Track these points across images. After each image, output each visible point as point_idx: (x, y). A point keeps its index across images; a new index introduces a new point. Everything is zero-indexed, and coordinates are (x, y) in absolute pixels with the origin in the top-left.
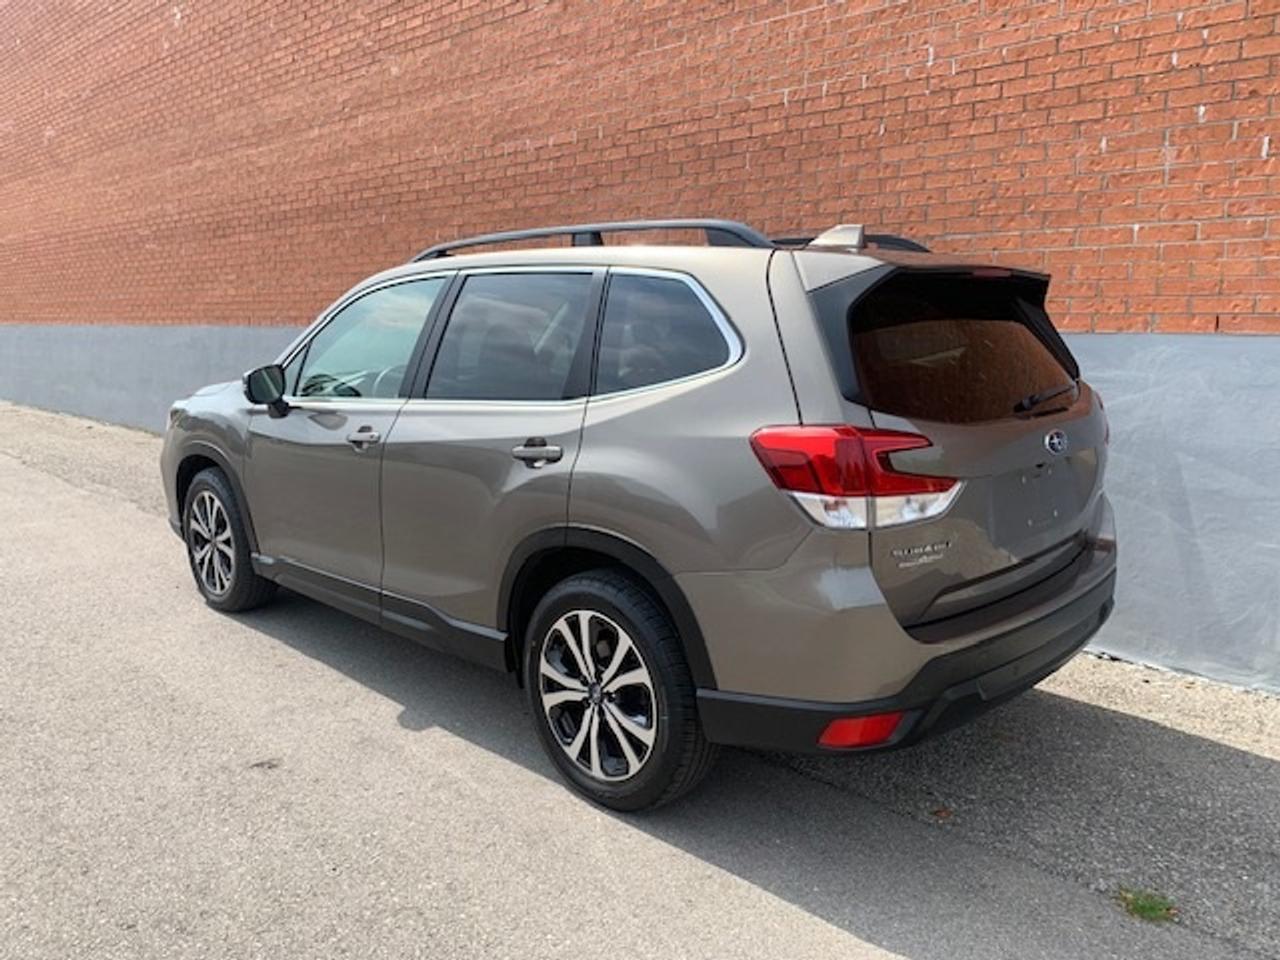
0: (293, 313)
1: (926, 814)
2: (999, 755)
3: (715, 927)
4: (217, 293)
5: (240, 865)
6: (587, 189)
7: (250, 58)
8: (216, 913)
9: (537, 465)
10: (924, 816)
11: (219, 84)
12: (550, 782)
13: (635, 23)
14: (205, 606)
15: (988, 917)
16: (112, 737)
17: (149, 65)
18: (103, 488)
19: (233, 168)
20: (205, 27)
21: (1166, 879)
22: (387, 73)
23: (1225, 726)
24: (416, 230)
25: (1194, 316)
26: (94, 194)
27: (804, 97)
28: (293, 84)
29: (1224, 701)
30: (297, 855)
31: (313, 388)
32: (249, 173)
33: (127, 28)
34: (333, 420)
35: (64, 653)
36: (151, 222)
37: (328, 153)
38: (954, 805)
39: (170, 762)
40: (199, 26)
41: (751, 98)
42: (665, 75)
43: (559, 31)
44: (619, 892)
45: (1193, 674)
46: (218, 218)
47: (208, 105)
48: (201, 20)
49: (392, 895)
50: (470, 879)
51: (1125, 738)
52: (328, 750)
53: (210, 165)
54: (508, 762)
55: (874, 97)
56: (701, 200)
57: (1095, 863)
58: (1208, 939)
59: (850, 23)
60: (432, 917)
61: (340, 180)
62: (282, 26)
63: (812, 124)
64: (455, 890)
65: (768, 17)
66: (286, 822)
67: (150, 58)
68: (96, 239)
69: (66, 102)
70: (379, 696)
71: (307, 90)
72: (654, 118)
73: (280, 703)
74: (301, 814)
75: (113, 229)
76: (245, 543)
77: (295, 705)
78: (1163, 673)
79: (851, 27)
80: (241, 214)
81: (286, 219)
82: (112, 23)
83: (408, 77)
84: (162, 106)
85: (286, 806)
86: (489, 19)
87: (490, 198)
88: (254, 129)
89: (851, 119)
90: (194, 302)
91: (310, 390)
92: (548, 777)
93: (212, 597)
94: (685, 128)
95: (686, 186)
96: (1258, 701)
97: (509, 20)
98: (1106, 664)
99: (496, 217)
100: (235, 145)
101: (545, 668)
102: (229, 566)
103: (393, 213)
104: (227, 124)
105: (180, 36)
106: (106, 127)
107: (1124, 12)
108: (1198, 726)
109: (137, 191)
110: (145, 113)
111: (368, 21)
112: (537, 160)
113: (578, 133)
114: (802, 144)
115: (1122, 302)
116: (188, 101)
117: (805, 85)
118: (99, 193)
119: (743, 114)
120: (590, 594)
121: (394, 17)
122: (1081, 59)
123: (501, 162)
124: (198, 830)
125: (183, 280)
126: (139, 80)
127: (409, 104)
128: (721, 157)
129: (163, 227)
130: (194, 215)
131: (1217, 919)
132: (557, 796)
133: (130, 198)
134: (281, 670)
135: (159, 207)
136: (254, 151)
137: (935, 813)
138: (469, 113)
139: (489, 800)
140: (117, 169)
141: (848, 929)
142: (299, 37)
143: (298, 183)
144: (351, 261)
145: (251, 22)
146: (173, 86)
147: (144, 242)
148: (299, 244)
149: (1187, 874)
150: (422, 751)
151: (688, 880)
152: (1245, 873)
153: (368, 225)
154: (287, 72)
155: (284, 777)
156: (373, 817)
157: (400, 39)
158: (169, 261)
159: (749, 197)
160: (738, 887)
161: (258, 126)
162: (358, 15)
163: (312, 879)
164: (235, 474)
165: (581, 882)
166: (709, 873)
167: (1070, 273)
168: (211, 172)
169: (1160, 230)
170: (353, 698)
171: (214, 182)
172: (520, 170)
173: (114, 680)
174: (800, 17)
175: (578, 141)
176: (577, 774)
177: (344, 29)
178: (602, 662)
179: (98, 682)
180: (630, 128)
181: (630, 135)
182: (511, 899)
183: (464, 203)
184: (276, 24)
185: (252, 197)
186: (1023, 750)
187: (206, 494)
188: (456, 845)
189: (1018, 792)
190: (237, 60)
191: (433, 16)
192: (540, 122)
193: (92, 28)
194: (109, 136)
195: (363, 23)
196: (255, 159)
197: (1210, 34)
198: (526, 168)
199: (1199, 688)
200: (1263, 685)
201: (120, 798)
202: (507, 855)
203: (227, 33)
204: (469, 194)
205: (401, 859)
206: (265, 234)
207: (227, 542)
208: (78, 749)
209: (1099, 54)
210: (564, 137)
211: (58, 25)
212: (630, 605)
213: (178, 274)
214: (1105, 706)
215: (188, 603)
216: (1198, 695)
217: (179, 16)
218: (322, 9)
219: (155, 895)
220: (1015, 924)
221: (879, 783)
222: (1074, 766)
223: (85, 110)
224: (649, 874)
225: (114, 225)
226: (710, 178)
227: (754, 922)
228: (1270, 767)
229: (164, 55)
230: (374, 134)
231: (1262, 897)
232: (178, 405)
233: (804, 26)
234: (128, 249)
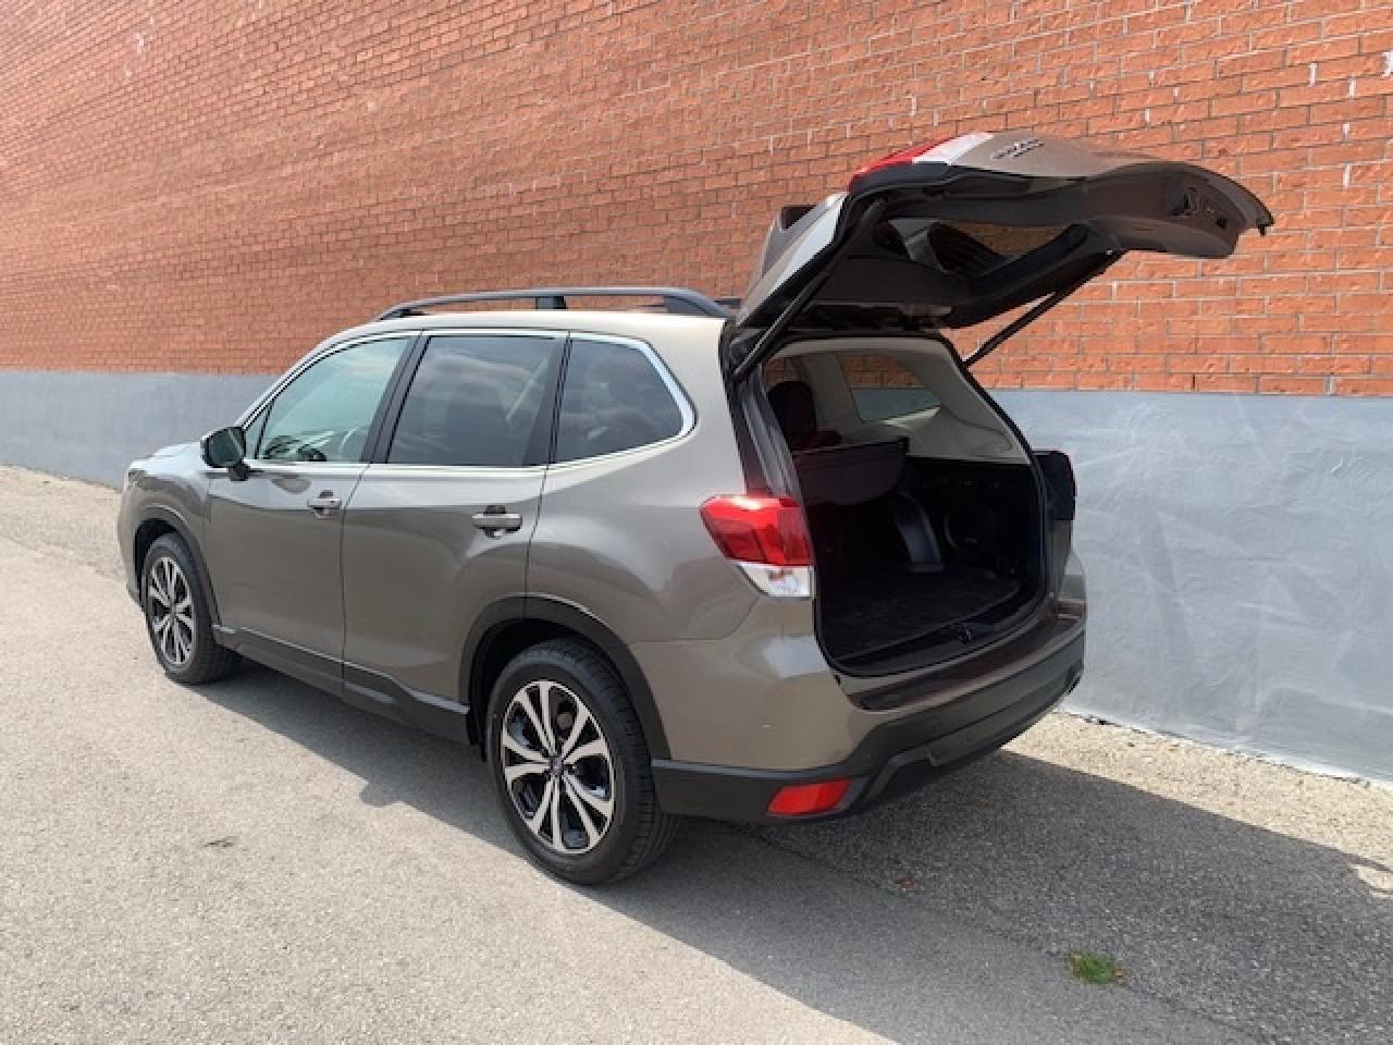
0: (266, 362)
1: (890, 882)
2: (972, 821)
3: (664, 997)
4: (186, 338)
5: (189, 945)
6: (572, 235)
7: (218, 88)
8: (162, 994)
9: (497, 534)
10: (889, 884)
11: (185, 116)
12: (512, 856)
13: (620, 65)
14: (165, 678)
15: (937, 982)
16: (61, 818)
17: (110, 93)
18: (59, 550)
19: (200, 207)
20: (169, 56)
21: (1117, 942)
22: (363, 108)
23: (1201, 789)
24: (394, 276)
25: (1171, 375)
26: (50, 230)
27: (788, 145)
28: (264, 118)
29: (1204, 763)
30: (247, 935)
31: (275, 451)
32: (218, 211)
33: (86, 54)
34: (296, 484)
35: (12, 730)
36: (112, 263)
37: (301, 193)
38: (919, 872)
39: (120, 843)
40: (163, 55)
41: (736, 145)
42: (650, 118)
43: (541, 70)
44: (573, 965)
45: (1179, 736)
46: (183, 259)
47: (173, 138)
48: (165, 48)
49: (343, 972)
50: (422, 955)
51: (1100, 803)
52: (287, 827)
53: (177, 201)
54: (471, 837)
55: (858, 146)
56: (688, 249)
57: (1051, 928)
58: (1149, 997)
59: (833, 72)
60: (381, 992)
61: (315, 220)
62: (252, 57)
63: (797, 174)
64: (408, 965)
65: (752, 63)
66: (239, 901)
67: (111, 86)
68: (53, 278)
69: (19, 131)
70: (343, 771)
71: (279, 124)
72: (640, 163)
73: (239, 779)
74: (254, 892)
75: (71, 269)
76: (205, 612)
77: (255, 781)
78: (1149, 736)
79: (834, 76)
80: (210, 256)
81: (257, 262)
82: (69, 48)
83: (385, 112)
84: (124, 138)
85: (239, 885)
86: (468, 56)
87: (472, 242)
88: (223, 164)
89: (836, 169)
90: (159, 349)
91: (272, 453)
92: (511, 851)
93: (172, 669)
94: (670, 175)
95: (672, 234)
96: (1239, 763)
97: (490, 58)
98: (1094, 727)
99: (478, 264)
100: (203, 181)
101: (507, 741)
102: (190, 636)
103: (371, 256)
104: (193, 159)
105: (143, 64)
106: (64, 158)
107: (1099, 69)
108: (1175, 790)
109: (98, 229)
110: (105, 144)
111: (343, 54)
112: (521, 204)
113: (562, 178)
114: (787, 194)
115: (1103, 360)
116: (151, 133)
117: (790, 132)
118: (56, 229)
119: (729, 161)
120: (550, 665)
121: (371, 51)
122: (1058, 114)
123: (482, 205)
124: (146, 911)
125: (147, 324)
126: (99, 109)
127: (387, 142)
128: (708, 205)
129: (126, 268)
130: (159, 255)
131: (1160, 980)
132: (519, 872)
133: (90, 235)
134: (242, 745)
135: (121, 244)
136: (224, 189)
137: (900, 882)
138: (450, 152)
139: (449, 876)
140: (76, 204)
141: (797, 997)
142: (271, 69)
143: (271, 223)
144: (326, 306)
145: (219, 51)
146: (135, 116)
147: (105, 283)
148: (272, 288)
149: (1139, 936)
150: (384, 827)
151: (643, 951)
152: (1194, 934)
153: (344, 270)
154: (258, 105)
155: (238, 856)
156: (329, 893)
157: (377, 73)
158: (133, 303)
159: (735, 247)
160: (693, 956)
161: (228, 161)
162: (333, 47)
163: (261, 958)
164: (195, 541)
165: (534, 956)
166: (664, 944)
167: (1053, 330)
168: (178, 208)
169: (1137, 288)
170: (315, 774)
171: (180, 220)
172: (503, 214)
173: (65, 757)
174: (784, 64)
175: (563, 185)
176: (538, 847)
177: (317, 62)
178: (561, 733)
179: (47, 759)
180: (615, 174)
181: (614, 180)
182: (463, 974)
183: (445, 247)
184: (246, 54)
185: (221, 236)
186: (996, 815)
187: (165, 560)
188: (411, 921)
189: (986, 859)
190: (204, 89)
191: (411, 51)
192: (523, 164)
193: (47, 52)
194: (66, 169)
195: (337, 56)
196: (225, 197)
197: (1180, 93)
198: (509, 211)
199: (1183, 752)
200: (1245, 747)
201: (67, 881)
202: (462, 930)
203: (194, 62)
204: (450, 237)
205: (354, 935)
206: (235, 277)
207: (187, 612)
208: (25, 830)
209: (1077, 109)
210: (548, 181)
211: (11, 48)
212: (588, 676)
213: (141, 317)
214: (1086, 771)
215: (147, 674)
216: (1179, 758)
217: (142, 43)
218: (295, 40)
219: (100, 977)
220: (962, 988)
221: (848, 851)
222: (1045, 832)
223: (40, 140)
224: (605, 948)
225: (72, 265)
226: (697, 225)
227: (704, 992)
228: (1239, 829)
229: (125, 83)
230: (351, 173)
231: (1208, 957)
232: (137, 465)
233: (788, 73)
234: (88, 289)
